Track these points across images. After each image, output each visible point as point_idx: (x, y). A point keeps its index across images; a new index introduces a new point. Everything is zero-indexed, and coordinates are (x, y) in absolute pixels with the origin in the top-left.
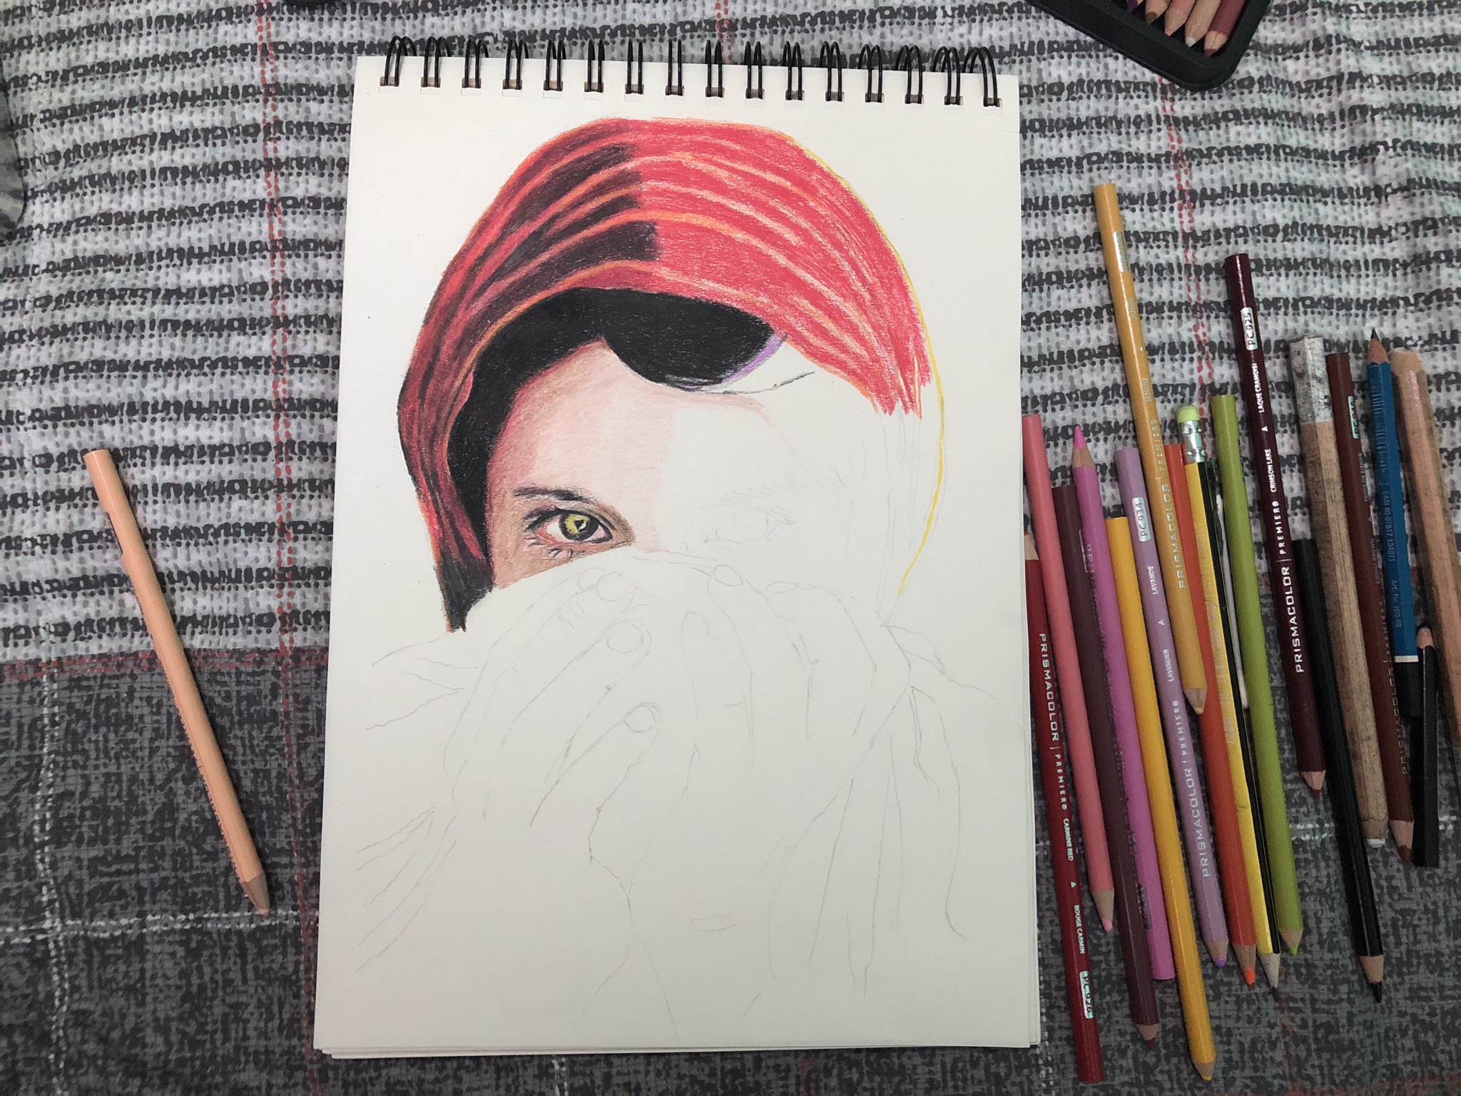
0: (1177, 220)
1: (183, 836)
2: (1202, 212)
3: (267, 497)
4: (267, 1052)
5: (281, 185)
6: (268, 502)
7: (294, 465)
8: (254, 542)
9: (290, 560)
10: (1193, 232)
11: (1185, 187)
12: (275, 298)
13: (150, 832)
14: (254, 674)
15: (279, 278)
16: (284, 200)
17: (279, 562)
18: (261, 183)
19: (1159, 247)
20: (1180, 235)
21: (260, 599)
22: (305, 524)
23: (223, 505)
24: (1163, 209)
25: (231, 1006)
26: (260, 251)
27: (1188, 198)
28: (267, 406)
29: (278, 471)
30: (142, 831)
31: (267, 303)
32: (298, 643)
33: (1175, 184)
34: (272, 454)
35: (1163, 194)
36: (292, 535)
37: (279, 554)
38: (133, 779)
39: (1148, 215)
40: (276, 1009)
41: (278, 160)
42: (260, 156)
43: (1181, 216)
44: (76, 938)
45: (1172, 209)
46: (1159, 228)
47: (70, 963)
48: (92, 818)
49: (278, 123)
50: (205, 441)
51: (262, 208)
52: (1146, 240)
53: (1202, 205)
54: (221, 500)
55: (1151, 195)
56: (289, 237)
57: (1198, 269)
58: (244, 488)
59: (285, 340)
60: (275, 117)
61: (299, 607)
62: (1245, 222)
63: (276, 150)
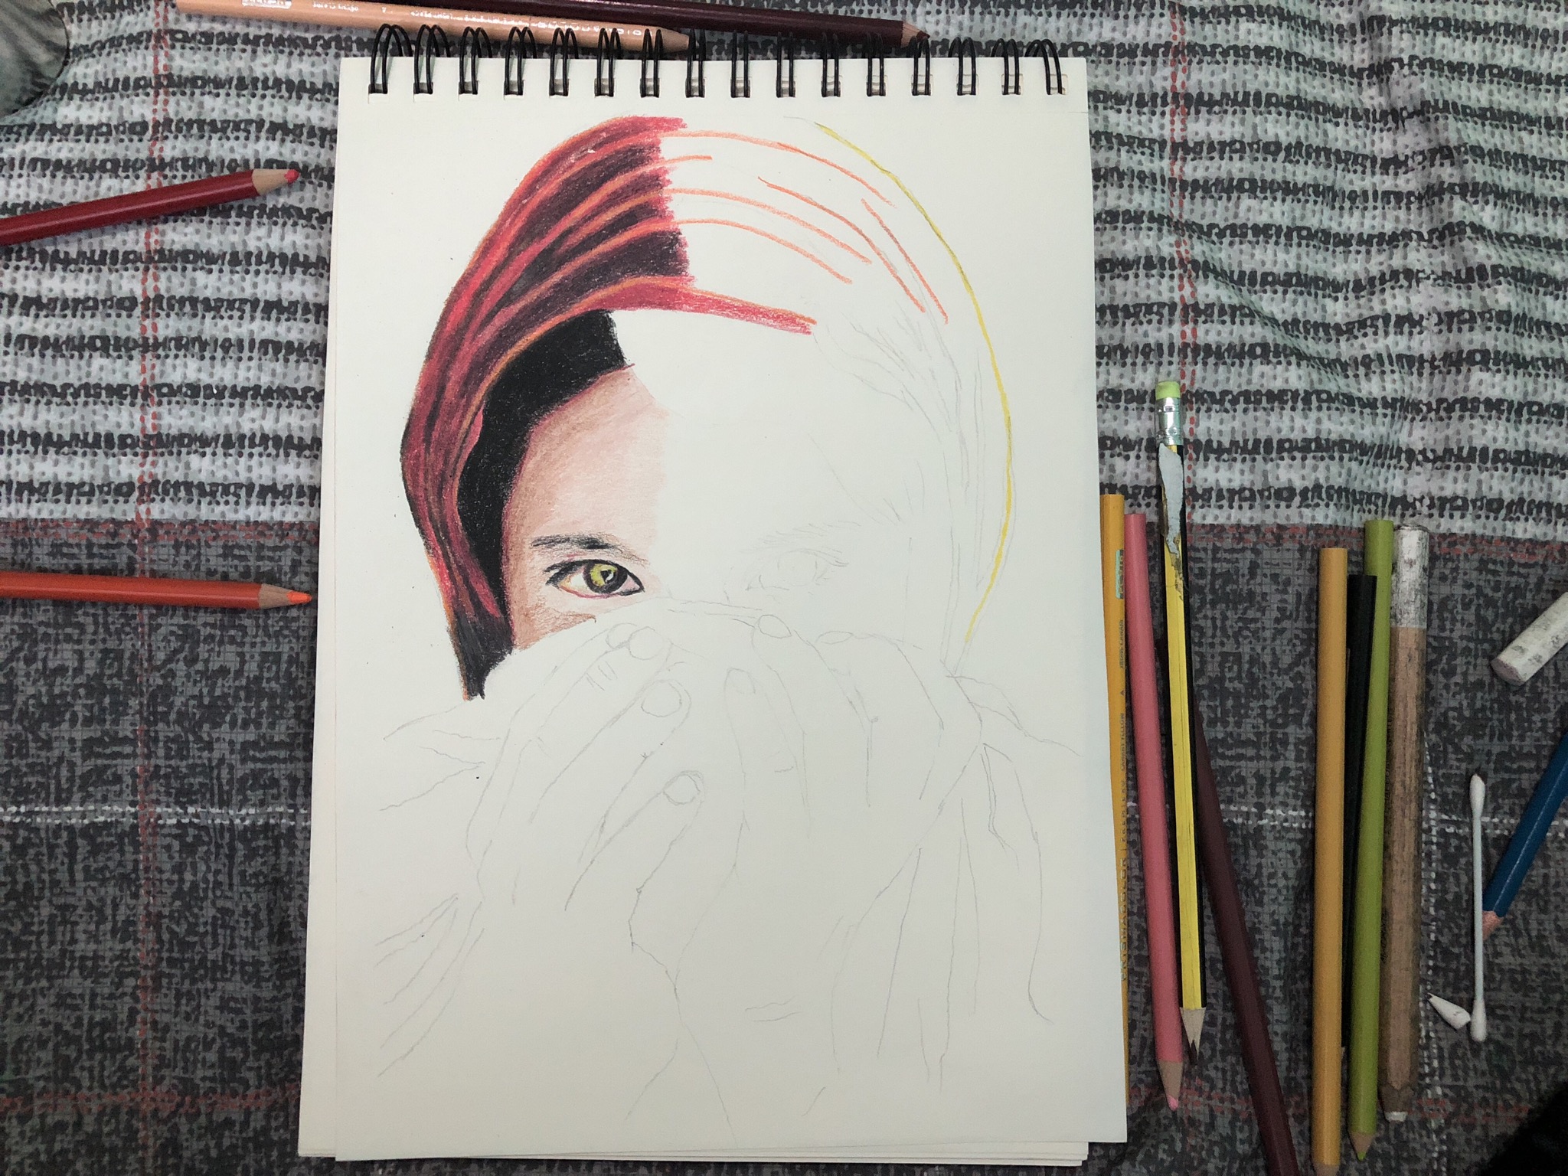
0: (1168, 127)
1: (20, 720)
2: (1197, 120)
3: (131, 358)
4: (96, 957)
6: (133, 363)
7: (161, 323)
8: (115, 405)
9: (154, 427)
10: (1185, 141)
11: (1179, 90)
14: (108, 546)
15: (160, 118)
16: (173, 33)
17: (143, 429)
19: (1143, 153)
20: (1169, 145)
21: (122, 467)
22: (169, 386)
23: (83, 363)
24: (1153, 113)
25: (59, 907)
27: (1182, 103)
28: (138, 258)
29: (144, 329)
32: (156, 515)
33: (1168, 84)
34: (138, 311)
35: (1154, 96)
36: (156, 399)
37: (142, 419)
39: (1135, 118)
40: (109, 911)
43: (1172, 122)
45: (1163, 114)
46: (1146, 134)
50: (70, 294)
51: (149, 40)
52: (1130, 145)
53: (1198, 112)
54: (81, 357)
55: (1141, 96)
56: (175, 72)
57: (1184, 185)
58: (105, 345)
61: (160, 477)
62: (1243, 135)
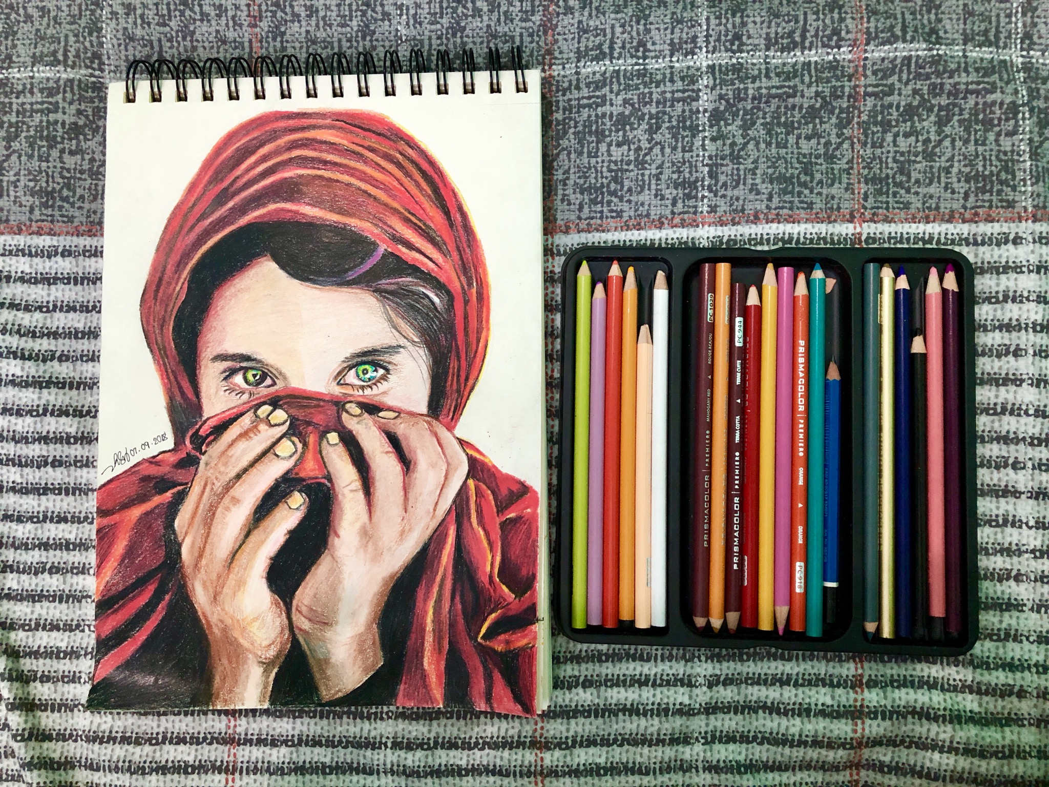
1: (933, 106)
13: (956, 109)
14: (878, 208)
30: (961, 110)
38: (966, 142)
44: (1004, 48)
47: (1010, 32)
48: (992, 119)
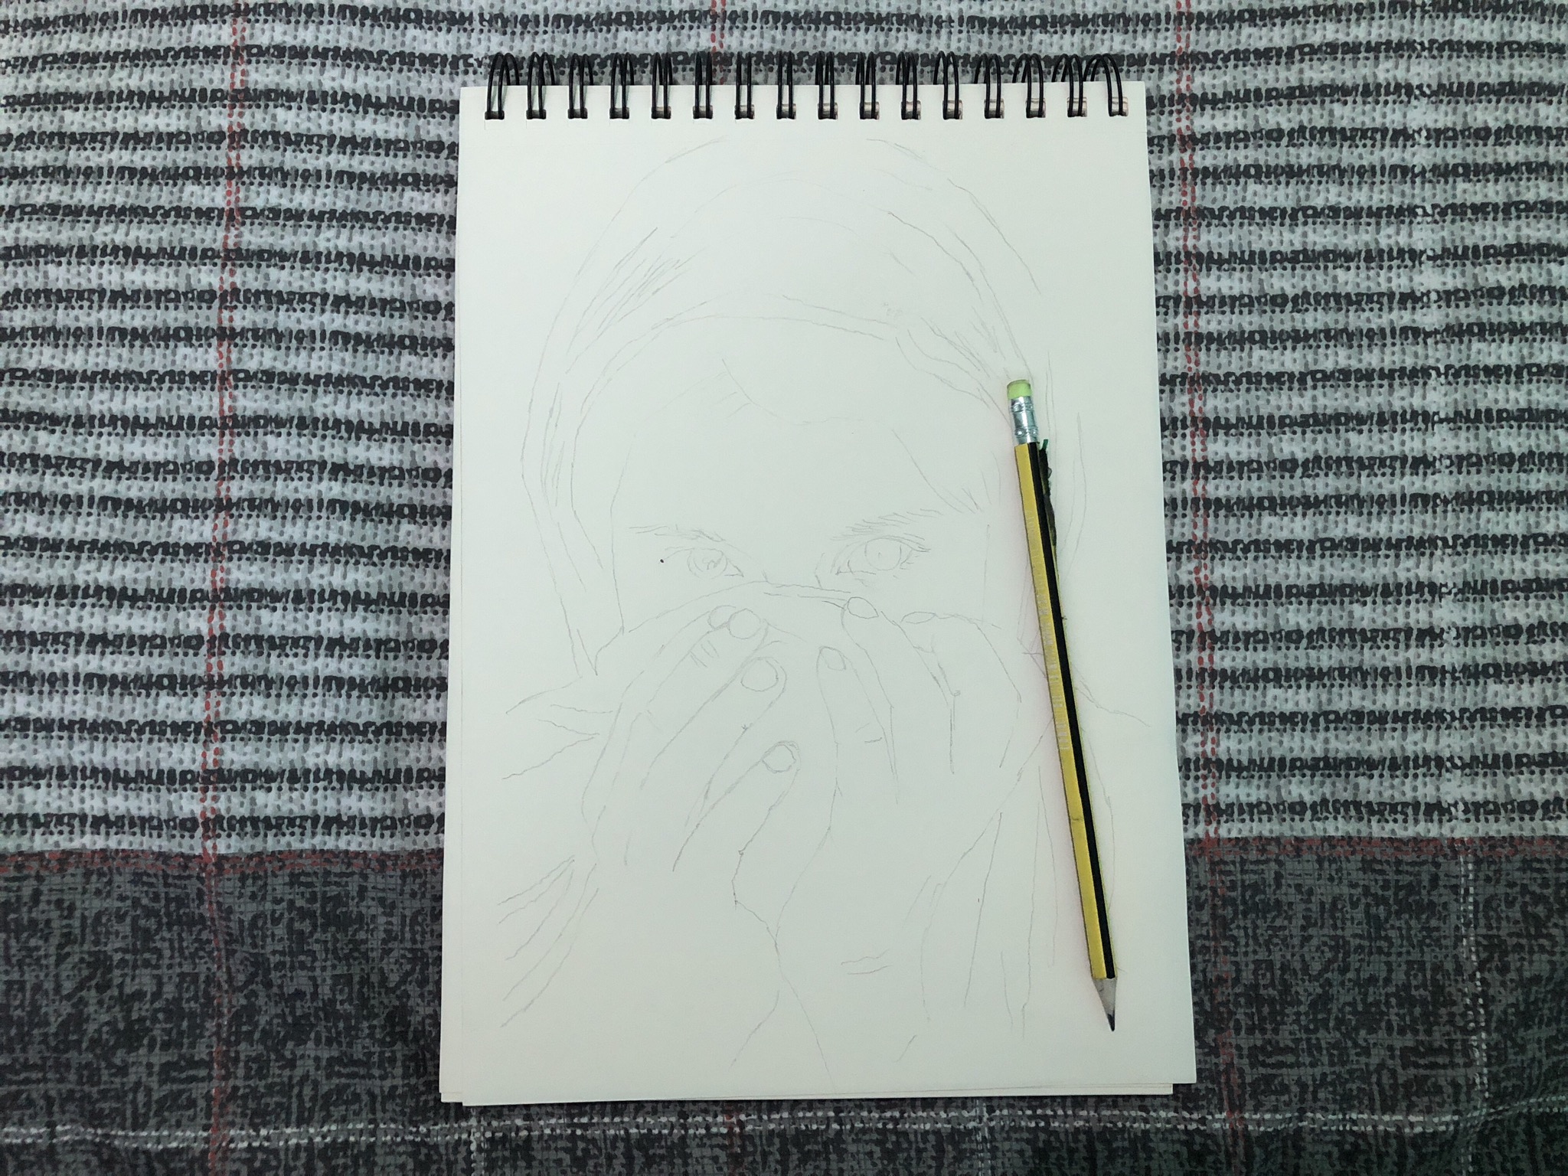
0: (1189, 448)
1: (91, 1049)
2: (1214, 441)
3: (196, 695)
5: (234, 356)
7: (227, 660)
9: (216, 762)
10: (1205, 462)
11: (1197, 414)
12: (221, 479)
13: (53, 1043)
14: (180, 877)
15: (226, 457)
16: (235, 372)
17: (204, 764)
18: (213, 352)
20: (1191, 464)
21: (184, 802)
22: (234, 723)
23: (150, 701)
24: (1174, 436)
26: (210, 427)
27: (1201, 425)
29: (209, 667)
30: (45, 1041)
31: (212, 484)
32: (223, 850)
34: (205, 648)
35: (1174, 420)
37: (204, 755)
38: (37, 988)
41: (232, 329)
42: (214, 325)
43: (1193, 444)
45: (1183, 436)
46: (1168, 456)
49: (235, 291)
51: (213, 381)
54: (148, 695)
56: (239, 413)
57: (1207, 504)
58: (173, 683)
59: (226, 525)
60: (233, 284)
61: (223, 812)
63: (231, 319)
